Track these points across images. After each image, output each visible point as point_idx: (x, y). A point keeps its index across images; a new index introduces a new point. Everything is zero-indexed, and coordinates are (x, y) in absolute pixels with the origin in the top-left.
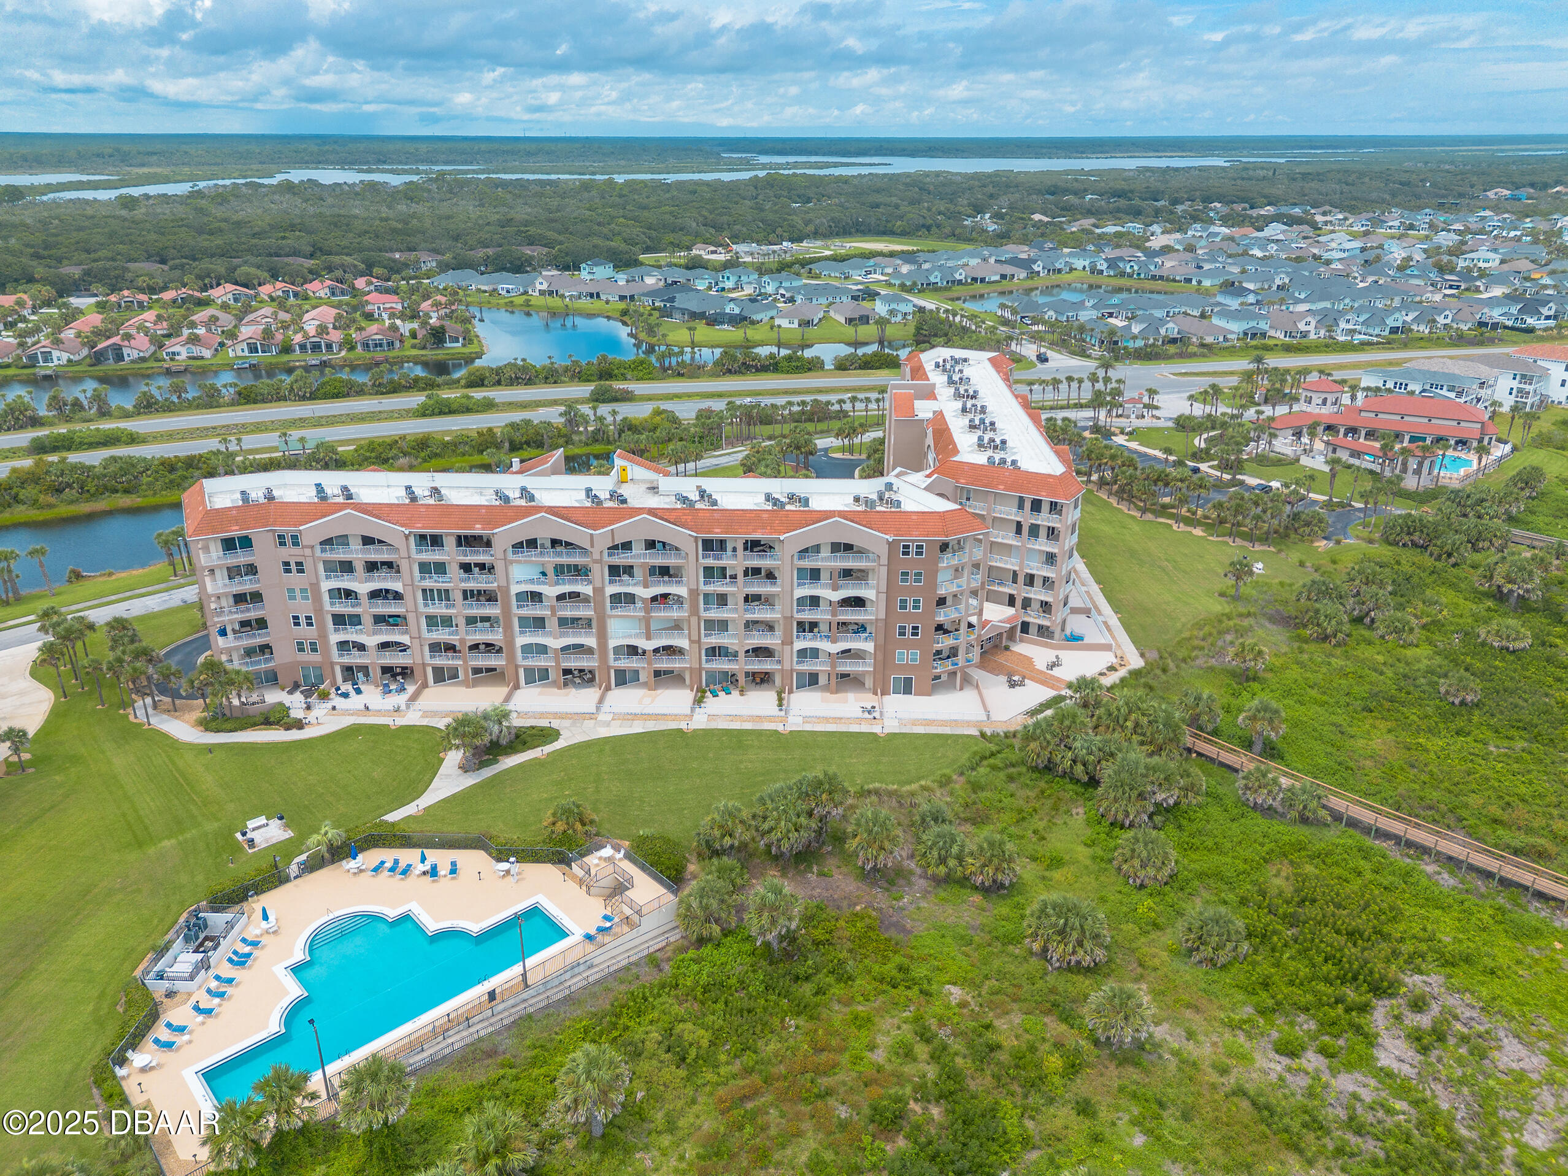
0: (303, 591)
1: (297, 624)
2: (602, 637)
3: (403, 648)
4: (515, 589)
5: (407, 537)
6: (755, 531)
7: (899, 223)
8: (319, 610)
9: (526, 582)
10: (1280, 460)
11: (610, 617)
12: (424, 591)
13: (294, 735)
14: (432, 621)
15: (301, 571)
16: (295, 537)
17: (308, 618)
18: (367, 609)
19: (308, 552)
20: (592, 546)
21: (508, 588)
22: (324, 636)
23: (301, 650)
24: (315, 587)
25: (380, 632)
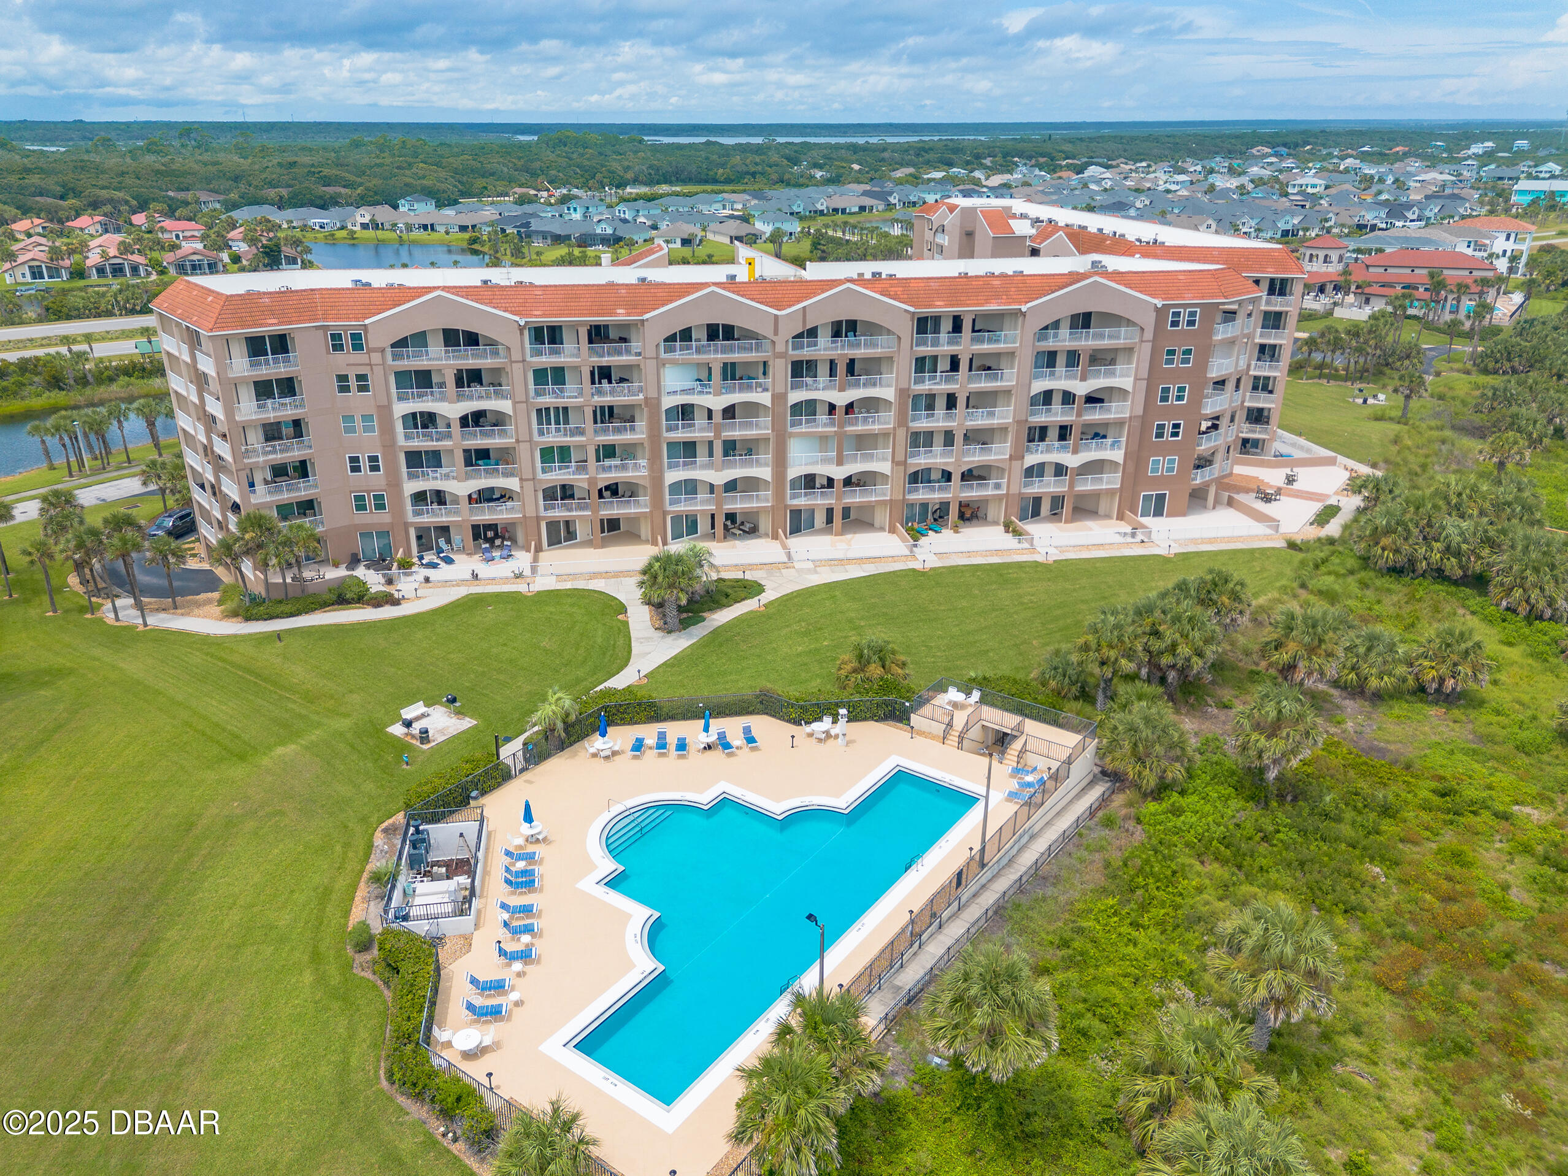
0: (367, 418)
1: (356, 469)
2: (780, 463)
3: (505, 496)
4: (668, 402)
5: (521, 329)
6: (987, 302)
7: (721, 171)
8: (389, 444)
9: (684, 391)
10: (1310, 315)
11: (791, 435)
12: (539, 411)
13: (387, 612)
14: (550, 455)
15: (363, 388)
16: (356, 337)
17: (373, 459)
18: (456, 442)
19: (376, 358)
20: (776, 333)
21: (658, 399)
22: (395, 485)
23: (361, 507)
24: (385, 410)
25: (477, 475)
